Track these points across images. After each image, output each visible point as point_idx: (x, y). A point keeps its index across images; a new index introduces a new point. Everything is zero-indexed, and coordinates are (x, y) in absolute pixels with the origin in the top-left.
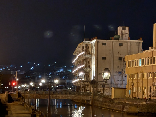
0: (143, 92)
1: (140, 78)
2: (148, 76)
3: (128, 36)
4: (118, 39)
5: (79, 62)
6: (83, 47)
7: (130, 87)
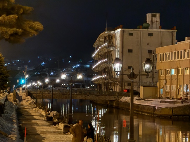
0: (178, 91)
2: (184, 72)
3: (158, 25)
4: (147, 28)
5: (100, 56)
6: (105, 38)
7: (163, 84)
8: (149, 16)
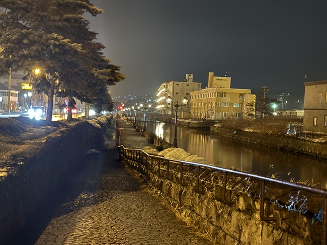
0: (201, 115)
1: (199, 106)
3: (192, 80)
4: (186, 81)
5: (162, 95)
6: (164, 86)
7: (193, 111)
8: (187, 75)
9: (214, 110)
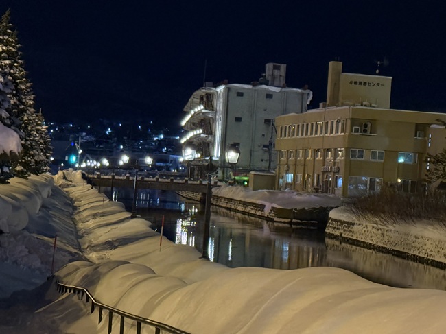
0: (304, 183)
1: (301, 157)
2: (315, 156)
3: (283, 82)
5: (194, 124)
6: (202, 98)
7: (283, 172)
8: (269, 67)
9: (342, 170)
